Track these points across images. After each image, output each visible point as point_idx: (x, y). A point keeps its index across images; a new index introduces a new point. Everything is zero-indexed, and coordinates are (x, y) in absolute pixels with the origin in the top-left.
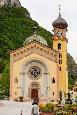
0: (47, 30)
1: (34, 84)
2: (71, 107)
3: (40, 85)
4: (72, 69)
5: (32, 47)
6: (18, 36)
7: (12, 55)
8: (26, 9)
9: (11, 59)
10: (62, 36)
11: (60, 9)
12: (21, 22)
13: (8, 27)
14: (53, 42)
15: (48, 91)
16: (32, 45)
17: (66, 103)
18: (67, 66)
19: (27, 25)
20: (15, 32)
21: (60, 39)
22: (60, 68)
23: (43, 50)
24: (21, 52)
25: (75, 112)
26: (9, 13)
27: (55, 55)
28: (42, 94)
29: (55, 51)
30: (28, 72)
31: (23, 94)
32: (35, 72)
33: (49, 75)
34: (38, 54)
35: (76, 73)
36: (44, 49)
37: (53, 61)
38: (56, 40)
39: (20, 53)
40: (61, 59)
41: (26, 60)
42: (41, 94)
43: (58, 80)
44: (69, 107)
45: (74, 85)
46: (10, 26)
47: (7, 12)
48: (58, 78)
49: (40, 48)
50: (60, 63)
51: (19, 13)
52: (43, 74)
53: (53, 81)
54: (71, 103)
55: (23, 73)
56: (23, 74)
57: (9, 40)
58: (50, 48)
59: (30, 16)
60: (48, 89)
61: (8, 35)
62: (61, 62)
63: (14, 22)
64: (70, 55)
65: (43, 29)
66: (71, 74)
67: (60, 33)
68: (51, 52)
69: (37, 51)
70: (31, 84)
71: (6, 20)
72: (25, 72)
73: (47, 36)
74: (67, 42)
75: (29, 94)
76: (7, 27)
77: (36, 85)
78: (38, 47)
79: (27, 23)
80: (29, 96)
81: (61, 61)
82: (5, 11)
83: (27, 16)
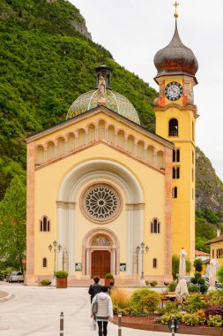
0: (137, 77)
1: (98, 236)
2: (203, 301)
3: (116, 238)
4: (208, 194)
5: (92, 126)
6: (51, 91)
7: (31, 147)
8: (74, 8)
9: (30, 161)
10: (181, 98)
11: (176, 16)
12: (58, 46)
13: (18, 59)
14: (157, 114)
15: (140, 256)
16: (95, 120)
17: (191, 290)
18: (193, 185)
19: (76, 58)
20: (40, 75)
21: (176, 106)
22: (176, 189)
23: (126, 136)
24: (61, 139)
25: (214, 314)
26: (20, 15)
27: (161, 153)
28: (121, 264)
29: (162, 140)
30: (81, 201)
31: (65, 265)
32: (101, 201)
33: (142, 211)
34: (110, 146)
35: (218, 204)
36: (128, 131)
37: (154, 168)
38: (163, 109)
39: (56, 143)
40: (178, 163)
41: (76, 165)
42: (118, 265)
43: (168, 226)
44: (197, 299)
45: (212, 240)
46: (23, 57)
47: (14, 13)
48: (168, 218)
49: (116, 130)
50: (174, 177)
51: (51, 16)
52: (125, 207)
53: (155, 227)
54: (204, 290)
55: (67, 203)
56: (67, 205)
57: (21, 100)
58: (147, 129)
59: (86, 29)
60: (140, 249)
61: (17, 85)
62: (176, 173)
63: (38, 46)
64: (201, 153)
65: (126, 72)
66: (206, 209)
67: (176, 89)
68: (148, 142)
69: (107, 137)
70: (89, 234)
71: (13, 37)
72: (72, 201)
73: (137, 94)
74: (196, 116)
75: (84, 265)
76: (15, 60)
77: (106, 237)
78: (111, 128)
79: (77, 51)
80: (84, 270)
81: (178, 169)
82: (10, 8)
83: (77, 30)
